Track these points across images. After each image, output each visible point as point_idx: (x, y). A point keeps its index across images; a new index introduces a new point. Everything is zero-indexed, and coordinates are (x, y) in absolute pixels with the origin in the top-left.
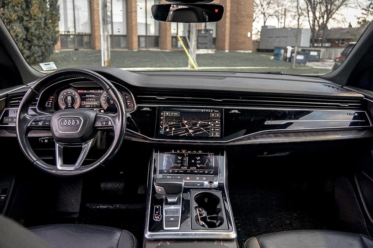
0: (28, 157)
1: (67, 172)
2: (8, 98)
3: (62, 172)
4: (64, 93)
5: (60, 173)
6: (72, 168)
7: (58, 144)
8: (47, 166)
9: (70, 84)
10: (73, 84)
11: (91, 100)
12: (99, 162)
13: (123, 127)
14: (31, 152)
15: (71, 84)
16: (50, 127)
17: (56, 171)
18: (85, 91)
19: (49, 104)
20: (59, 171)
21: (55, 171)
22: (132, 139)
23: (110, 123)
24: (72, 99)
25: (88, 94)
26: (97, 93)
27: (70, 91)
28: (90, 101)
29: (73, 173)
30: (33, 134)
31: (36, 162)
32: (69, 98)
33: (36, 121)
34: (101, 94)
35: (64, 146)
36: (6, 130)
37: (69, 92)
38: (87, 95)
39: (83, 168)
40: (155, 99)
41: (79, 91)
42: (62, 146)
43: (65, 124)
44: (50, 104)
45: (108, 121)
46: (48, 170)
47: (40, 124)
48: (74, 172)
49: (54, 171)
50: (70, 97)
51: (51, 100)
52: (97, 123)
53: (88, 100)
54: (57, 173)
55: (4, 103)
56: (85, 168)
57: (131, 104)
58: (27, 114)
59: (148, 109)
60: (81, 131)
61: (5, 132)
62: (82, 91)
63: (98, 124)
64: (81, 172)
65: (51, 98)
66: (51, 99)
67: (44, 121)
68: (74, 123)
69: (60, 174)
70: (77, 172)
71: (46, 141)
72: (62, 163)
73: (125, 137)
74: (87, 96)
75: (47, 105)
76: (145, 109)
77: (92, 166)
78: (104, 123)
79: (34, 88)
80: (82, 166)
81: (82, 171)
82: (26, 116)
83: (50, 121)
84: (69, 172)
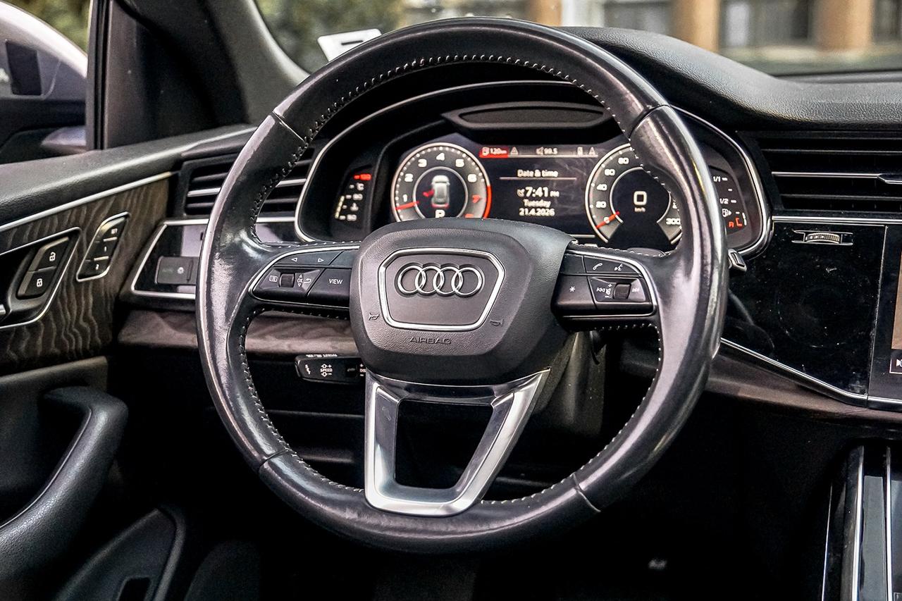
0: (240, 433)
1: (410, 524)
2: (179, 173)
3: (385, 522)
4: (417, 156)
5: (377, 526)
6: (438, 508)
7: (376, 385)
8: (320, 484)
9: (448, 115)
10: (461, 116)
11: (539, 192)
12: (574, 485)
13: (707, 323)
14: (253, 412)
15: (453, 117)
16: (345, 301)
17: (359, 515)
18: (514, 153)
19: (347, 207)
20: (371, 515)
21: (355, 516)
22: (738, 389)
23: (637, 288)
24: (451, 188)
25: (529, 164)
26: (571, 162)
27: (443, 148)
28: (538, 199)
29: (439, 533)
30: (273, 338)
31: (271, 464)
32: (440, 184)
33: (287, 271)
34: (589, 164)
35: (406, 394)
36: (163, 317)
37: (441, 157)
38: (525, 170)
39: (486, 513)
40: (878, 187)
41: (486, 151)
42: (396, 395)
43: (418, 288)
44: (354, 208)
45: (629, 282)
46: (321, 505)
47: (305, 283)
48: (443, 529)
49: (348, 515)
50: (445, 178)
51: (358, 192)
52: (572, 289)
53: (526, 191)
54: (362, 523)
55: (161, 197)
56: (501, 513)
57: (740, 216)
58: (251, 237)
59: (835, 239)
60: (493, 322)
61: (158, 325)
62: (498, 151)
63: (578, 296)
64: (479, 528)
65: (361, 181)
66: (360, 187)
67: (324, 269)
68: (460, 284)
69: (376, 531)
70: (460, 529)
71: (326, 370)
72: (391, 478)
73: (712, 379)
74: (522, 174)
75: (340, 214)
76: (814, 238)
77: (536, 505)
78: (608, 292)
79: (285, 114)
80: (485, 499)
81: (485, 528)
82: (242, 241)
83: (347, 273)
84: (420, 527)
